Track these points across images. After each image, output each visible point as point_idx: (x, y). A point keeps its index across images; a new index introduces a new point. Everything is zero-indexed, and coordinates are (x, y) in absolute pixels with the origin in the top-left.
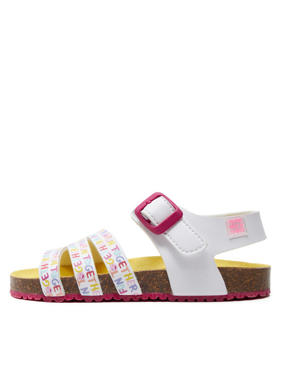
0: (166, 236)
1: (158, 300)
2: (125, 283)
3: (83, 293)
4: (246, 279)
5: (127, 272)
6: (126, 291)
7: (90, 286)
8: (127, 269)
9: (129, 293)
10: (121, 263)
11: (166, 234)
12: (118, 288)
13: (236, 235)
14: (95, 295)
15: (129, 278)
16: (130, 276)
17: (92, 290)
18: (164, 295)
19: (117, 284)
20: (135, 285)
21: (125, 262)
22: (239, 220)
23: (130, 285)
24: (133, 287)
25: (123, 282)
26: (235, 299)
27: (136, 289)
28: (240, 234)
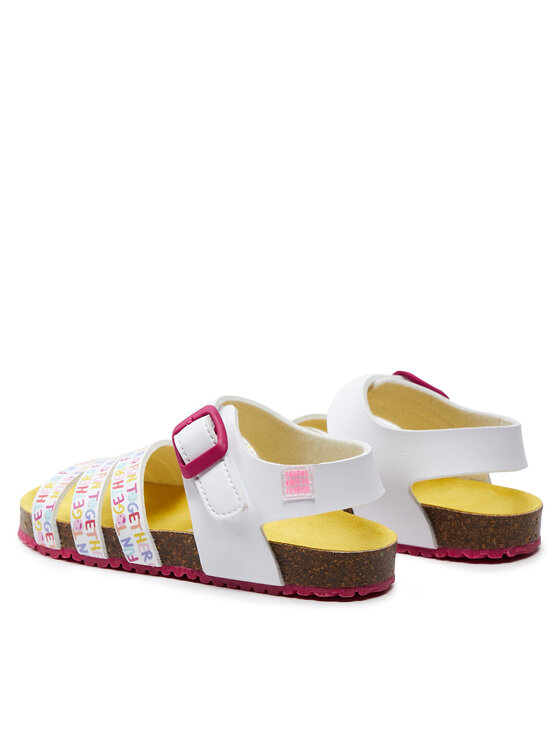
0: (197, 482)
1: (184, 578)
2: (135, 547)
3: (81, 550)
4: (313, 567)
5: (138, 531)
6: (137, 559)
7: (90, 543)
8: (139, 525)
9: (141, 562)
10: (133, 515)
11: (198, 478)
12: (127, 552)
13: (295, 496)
14: (97, 556)
15: (141, 540)
16: (143, 537)
17: (92, 549)
18: (193, 572)
19: (125, 546)
20: (149, 552)
21: (137, 513)
22: (303, 473)
23: (142, 551)
24: (147, 554)
25: (131, 545)
26: (294, 595)
27: (150, 558)
28: (303, 495)
